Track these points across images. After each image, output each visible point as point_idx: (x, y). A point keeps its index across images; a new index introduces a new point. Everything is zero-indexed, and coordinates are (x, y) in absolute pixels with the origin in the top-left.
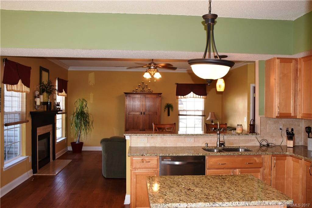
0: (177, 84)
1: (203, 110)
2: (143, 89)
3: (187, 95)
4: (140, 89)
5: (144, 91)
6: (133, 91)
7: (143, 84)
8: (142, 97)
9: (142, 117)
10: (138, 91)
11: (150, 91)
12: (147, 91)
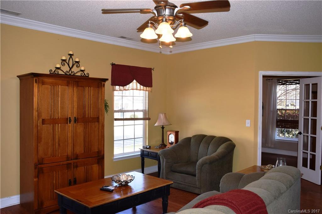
0: (113, 65)
1: (145, 110)
2: (71, 69)
3: (128, 86)
4: (66, 69)
5: (72, 72)
6: (50, 71)
7: (71, 58)
8: (71, 85)
9: (71, 128)
10: (60, 72)
11: (85, 74)
12: (79, 74)
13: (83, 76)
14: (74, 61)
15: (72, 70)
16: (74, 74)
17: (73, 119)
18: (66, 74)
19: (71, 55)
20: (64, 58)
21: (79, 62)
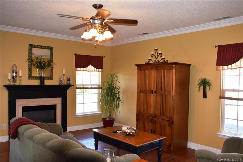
2: (156, 59)
4: (154, 59)
5: (157, 61)
6: (146, 62)
7: (156, 52)
8: (153, 69)
9: (153, 97)
10: (151, 62)
11: (165, 61)
12: (161, 61)
13: (164, 62)
14: (158, 53)
15: (158, 59)
16: (159, 62)
17: (154, 91)
18: (154, 63)
19: (156, 50)
20: (152, 53)
21: (161, 53)
